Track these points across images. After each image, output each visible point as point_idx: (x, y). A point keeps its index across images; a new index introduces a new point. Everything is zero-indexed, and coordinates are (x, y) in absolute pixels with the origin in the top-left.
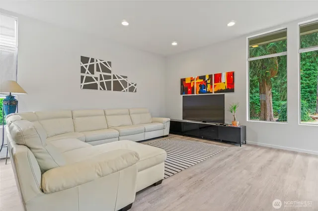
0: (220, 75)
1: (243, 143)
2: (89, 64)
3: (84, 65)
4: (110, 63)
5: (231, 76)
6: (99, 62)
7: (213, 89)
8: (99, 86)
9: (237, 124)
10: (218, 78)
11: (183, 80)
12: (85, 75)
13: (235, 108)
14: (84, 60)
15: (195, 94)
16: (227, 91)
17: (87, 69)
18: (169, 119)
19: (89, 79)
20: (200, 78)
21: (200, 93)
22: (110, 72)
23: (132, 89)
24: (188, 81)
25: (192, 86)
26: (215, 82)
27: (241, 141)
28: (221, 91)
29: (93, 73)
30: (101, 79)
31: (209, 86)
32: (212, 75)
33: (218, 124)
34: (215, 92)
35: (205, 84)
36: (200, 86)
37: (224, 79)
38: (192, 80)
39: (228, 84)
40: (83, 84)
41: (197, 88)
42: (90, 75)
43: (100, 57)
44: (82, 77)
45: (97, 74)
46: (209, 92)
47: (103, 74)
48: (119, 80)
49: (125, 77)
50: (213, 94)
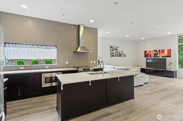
0: (164, 50)
1: (175, 77)
2: (112, 48)
3: (111, 49)
4: (118, 47)
5: (169, 51)
6: (115, 47)
7: (160, 56)
8: (115, 56)
9: (172, 70)
10: (163, 51)
11: (145, 52)
12: (111, 52)
13: (171, 64)
14: (111, 47)
15: (152, 58)
16: (167, 56)
17: (112, 50)
18: (140, 67)
19: (112, 53)
20: (154, 51)
21: (154, 57)
22: (118, 50)
23: (124, 56)
24: (148, 52)
25: (150, 54)
26: (162, 53)
27: (174, 76)
28: (165, 57)
29: (113, 51)
30: (115, 53)
31: (159, 54)
32: (160, 50)
33: (163, 70)
34: (162, 57)
35: (157, 53)
36: (154, 54)
37: (166, 52)
38: (150, 52)
39: (168, 54)
40: (111, 55)
41: (153, 55)
42: (113, 52)
43: (115, 46)
44: (111, 53)
45: (114, 51)
46: (159, 57)
47: (116, 51)
48: (120, 53)
49: (122, 52)
50: (161, 58)
